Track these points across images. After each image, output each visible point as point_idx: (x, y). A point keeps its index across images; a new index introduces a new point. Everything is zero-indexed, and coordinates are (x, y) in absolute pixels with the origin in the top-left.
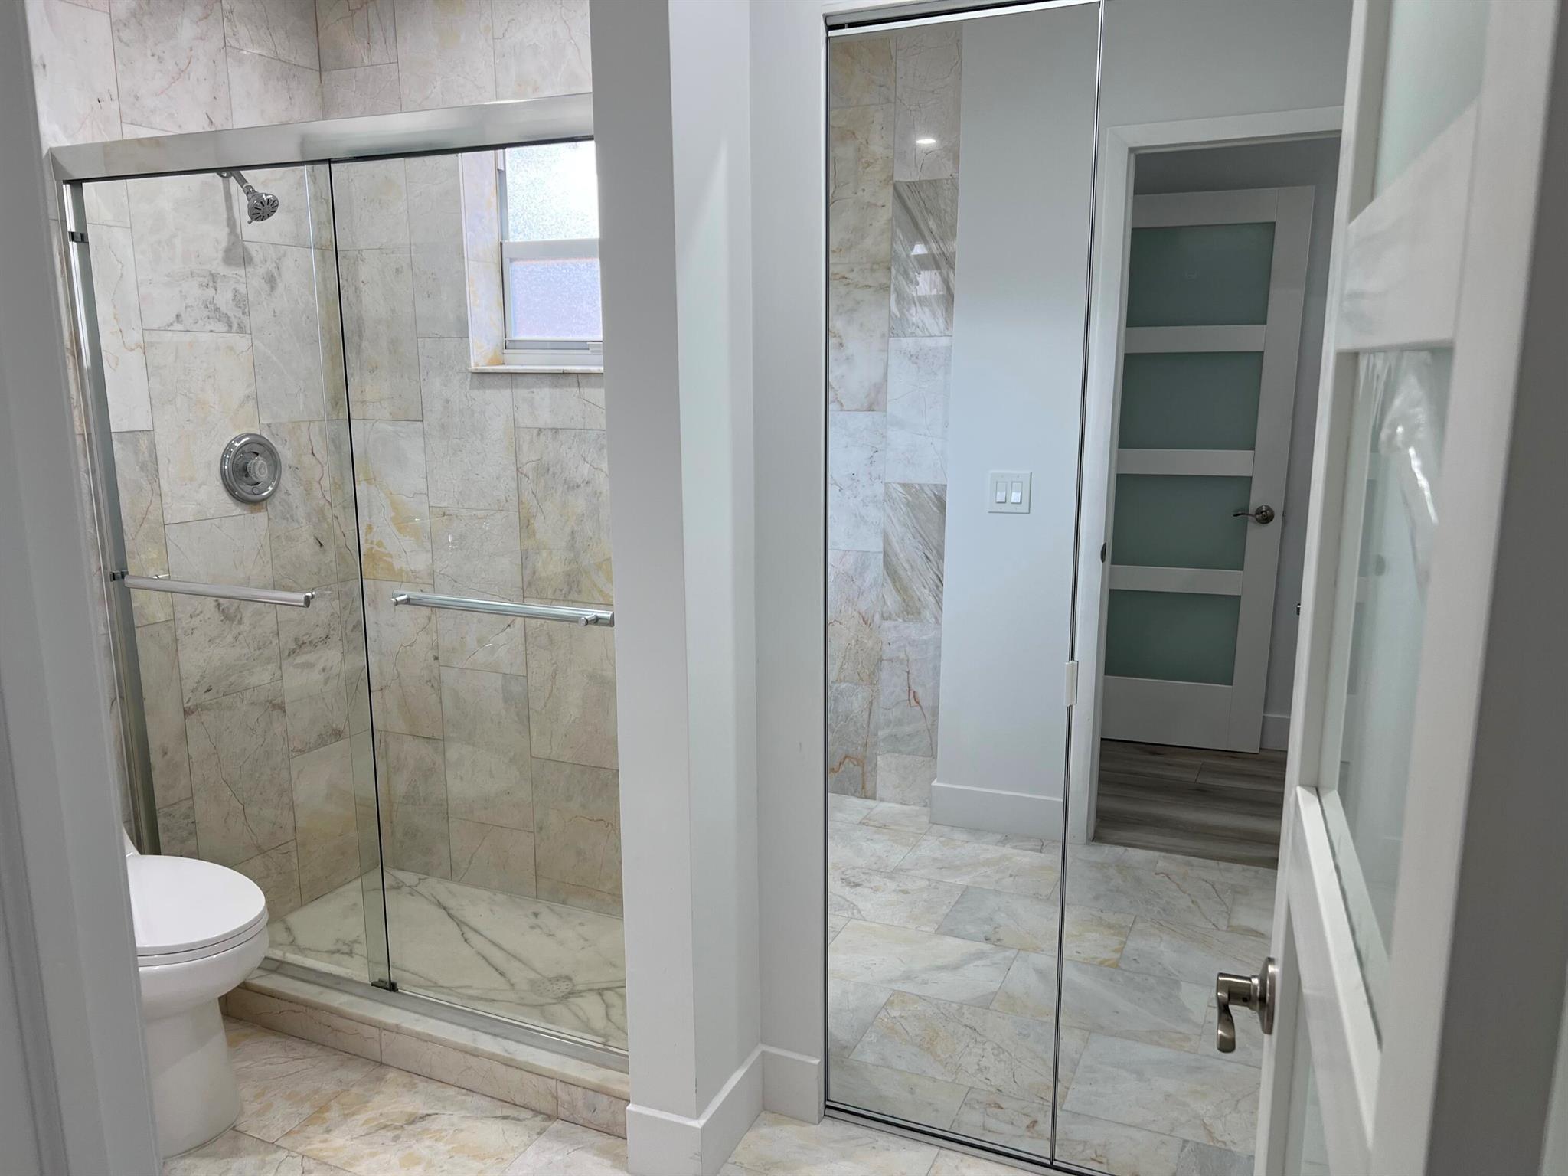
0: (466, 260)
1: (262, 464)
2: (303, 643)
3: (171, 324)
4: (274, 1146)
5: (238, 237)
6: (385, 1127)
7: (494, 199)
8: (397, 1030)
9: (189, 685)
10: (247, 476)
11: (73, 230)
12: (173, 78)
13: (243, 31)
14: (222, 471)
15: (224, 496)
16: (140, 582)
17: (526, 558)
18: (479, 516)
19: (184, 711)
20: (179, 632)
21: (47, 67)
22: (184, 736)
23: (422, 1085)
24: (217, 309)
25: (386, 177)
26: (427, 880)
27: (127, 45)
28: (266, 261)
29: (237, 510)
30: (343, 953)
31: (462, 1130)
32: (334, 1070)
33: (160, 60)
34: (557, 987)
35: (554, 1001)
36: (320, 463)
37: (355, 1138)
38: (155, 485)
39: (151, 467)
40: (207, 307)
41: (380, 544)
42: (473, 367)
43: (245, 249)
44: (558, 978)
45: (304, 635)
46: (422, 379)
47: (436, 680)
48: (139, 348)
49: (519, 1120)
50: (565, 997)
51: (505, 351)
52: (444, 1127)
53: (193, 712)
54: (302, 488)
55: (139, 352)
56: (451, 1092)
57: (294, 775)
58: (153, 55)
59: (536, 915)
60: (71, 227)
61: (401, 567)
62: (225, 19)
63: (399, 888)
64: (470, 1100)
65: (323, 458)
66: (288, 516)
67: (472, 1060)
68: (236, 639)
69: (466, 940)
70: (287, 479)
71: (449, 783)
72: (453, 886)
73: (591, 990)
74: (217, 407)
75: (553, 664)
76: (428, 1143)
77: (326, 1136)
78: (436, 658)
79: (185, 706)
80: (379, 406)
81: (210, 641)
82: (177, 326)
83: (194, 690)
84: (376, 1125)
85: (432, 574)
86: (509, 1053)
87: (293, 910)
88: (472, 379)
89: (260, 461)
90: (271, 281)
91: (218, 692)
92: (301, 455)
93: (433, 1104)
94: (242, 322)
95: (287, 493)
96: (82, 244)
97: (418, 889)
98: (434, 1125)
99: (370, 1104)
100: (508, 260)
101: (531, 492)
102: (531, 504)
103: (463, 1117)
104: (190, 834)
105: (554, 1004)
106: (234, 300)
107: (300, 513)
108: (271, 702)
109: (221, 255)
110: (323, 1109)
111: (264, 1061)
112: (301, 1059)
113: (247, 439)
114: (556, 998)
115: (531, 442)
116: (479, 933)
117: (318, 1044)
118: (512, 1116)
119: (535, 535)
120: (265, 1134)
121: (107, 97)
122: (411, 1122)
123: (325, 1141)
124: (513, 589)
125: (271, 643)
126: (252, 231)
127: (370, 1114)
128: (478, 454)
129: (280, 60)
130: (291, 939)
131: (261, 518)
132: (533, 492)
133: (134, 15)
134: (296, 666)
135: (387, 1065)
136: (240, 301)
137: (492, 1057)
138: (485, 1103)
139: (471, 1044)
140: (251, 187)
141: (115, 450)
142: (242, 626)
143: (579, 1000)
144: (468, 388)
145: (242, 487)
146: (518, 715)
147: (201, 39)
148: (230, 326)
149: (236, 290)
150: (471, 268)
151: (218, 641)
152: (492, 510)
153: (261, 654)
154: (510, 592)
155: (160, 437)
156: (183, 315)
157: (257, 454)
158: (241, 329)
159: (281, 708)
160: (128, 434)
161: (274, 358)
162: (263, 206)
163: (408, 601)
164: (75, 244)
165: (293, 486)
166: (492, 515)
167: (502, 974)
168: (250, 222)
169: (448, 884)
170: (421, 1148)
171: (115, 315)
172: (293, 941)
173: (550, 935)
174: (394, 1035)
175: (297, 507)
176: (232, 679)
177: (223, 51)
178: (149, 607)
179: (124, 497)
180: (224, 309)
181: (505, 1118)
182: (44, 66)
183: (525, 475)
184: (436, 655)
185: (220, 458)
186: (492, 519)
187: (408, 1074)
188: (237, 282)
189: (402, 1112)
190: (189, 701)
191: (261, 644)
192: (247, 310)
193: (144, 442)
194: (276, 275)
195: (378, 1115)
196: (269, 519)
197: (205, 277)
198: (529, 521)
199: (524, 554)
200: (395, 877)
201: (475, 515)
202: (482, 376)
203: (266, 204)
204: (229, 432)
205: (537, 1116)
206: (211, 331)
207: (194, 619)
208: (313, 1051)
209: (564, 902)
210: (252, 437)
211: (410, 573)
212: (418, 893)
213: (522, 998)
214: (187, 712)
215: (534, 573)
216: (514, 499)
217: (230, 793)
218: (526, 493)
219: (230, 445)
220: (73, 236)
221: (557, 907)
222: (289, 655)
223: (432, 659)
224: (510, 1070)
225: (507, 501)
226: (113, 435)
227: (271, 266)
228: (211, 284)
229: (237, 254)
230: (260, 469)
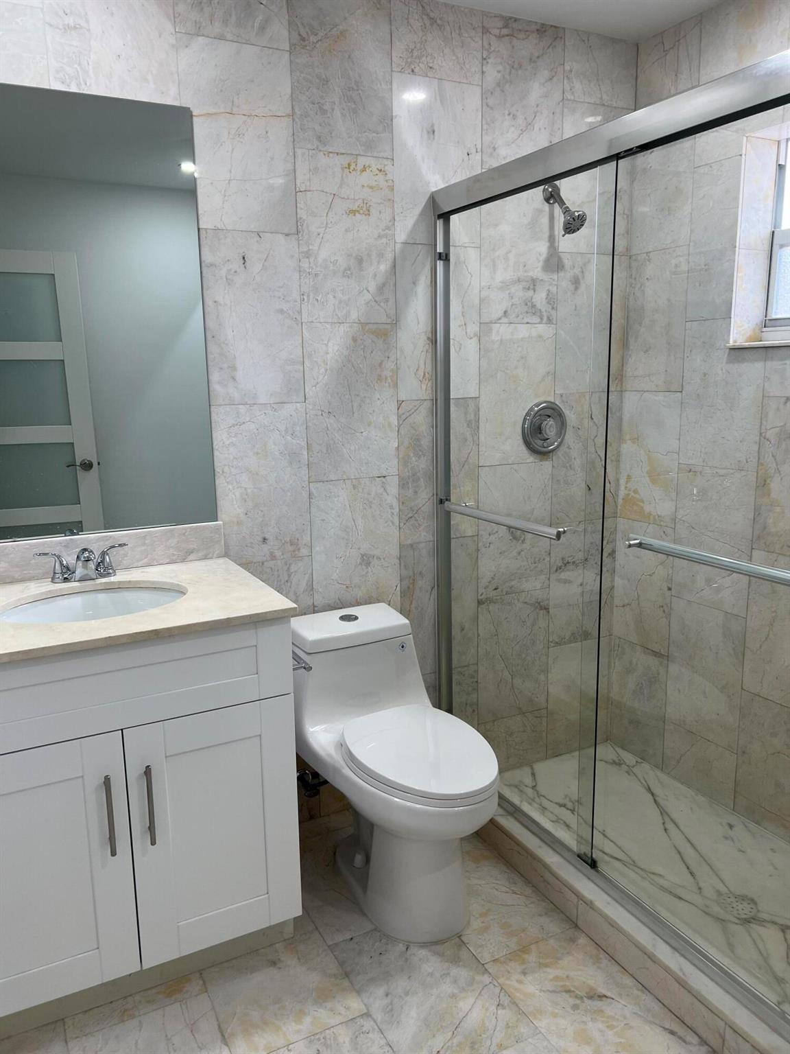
0: (737, 249)
1: (552, 424)
2: (568, 563)
3: (500, 319)
4: (482, 968)
5: (555, 250)
6: (568, 991)
7: (771, 192)
8: (590, 904)
9: (483, 582)
10: (540, 433)
11: (441, 251)
12: (521, 130)
13: (578, 86)
14: (523, 428)
15: (523, 448)
16: (458, 508)
17: (759, 514)
18: (720, 474)
19: (478, 602)
20: (480, 544)
21: (436, 133)
22: (476, 619)
23: (605, 962)
24: (534, 306)
25: (676, 187)
26: (643, 764)
27: (492, 108)
28: (574, 267)
29: (530, 458)
30: (568, 809)
31: (631, 1027)
32: (540, 915)
33: (514, 117)
34: (740, 907)
35: (737, 921)
36: (596, 425)
37: (544, 991)
38: (476, 438)
39: (474, 424)
40: (527, 305)
41: (636, 491)
42: (731, 343)
43: (560, 259)
44: (743, 898)
45: (569, 557)
46: (685, 357)
47: (667, 606)
48: (476, 337)
49: (684, 1041)
50: (747, 921)
51: (764, 329)
52: (617, 1017)
53: (484, 603)
54: (581, 444)
55: (475, 339)
56: (628, 981)
57: (550, 661)
58: (509, 114)
59: (731, 826)
60: (440, 249)
61: (650, 511)
62: (565, 78)
63: (620, 765)
64: (644, 998)
65: (599, 421)
66: (568, 465)
67: (649, 964)
68: (519, 553)
69: (666, 830)
70: (570, 437)
71: (669, 692)
72: (664, 777)
73: (774, 923)
74: (524, 380)
75: (773, 612)
76: (600, 1025)
77: (522, 977)
78: (670, 589)
79: (480, 598)
80: (648, 381)
81: (501, 553)
82: (505, 320)
83: (486, 588)
84: (562, 986)
85: (674, 520)
86: (684, 974)
87: (539, 760)
88: (729, 354)
89: (551, 422)
90: (576, 282)
91: (502, 591)
92: (583, 418)
93: (611, 987)
94: (551, 315)
95: (569, 448)
96: (446, 262)
97: (635, 770)
98: (610, 1009)
99: (560, 962)
100: (778, 246)
101: (771, 455)
102: (769, 466)
103: (635, 1013)
104: (474, 689)
105: (736, 924)
106: (547, 298)
107: (577, 463)
108: (539, 603)
109: (541, 264)
110: (525, 949)
111: (493, 885)
112: (518, 894)
113: (544, 405)
114: (739, 919)
115: (778, 409)
116: (678, 827)
117: (533, 886)
118: (679, 1034)
119: (769, 495)
120: (479, 953)
121: (474, 150)
122: (591, 997)
123: (520, 982)
124: (743, 540)
125: (544, 560)
126: (567, 243)
127: (559, 972)
128: (726, 420)
129: (604, 105)
130: (534, 784)
131: (547, 465)
132: (773, 456)
133: (498, 85)
134: (559, 580)
135: (579, 928)
136: (551, 300)
137: (667, 969)
138: (657, 1007)
139: (650, 948)
140: (568, 207)
141: (451, 412)
142: (524, 545)
143: (761, 930)
144: (724, 362)
145: (536, 441)
146: (734, 649)
147: (546, 96)
148: (542, 319)
149: (549, 291)
150: (741, 257)
151: (506, 554)
152: (733, 469)
153: (536, 567)
154: (740, 542)
155: (483, 403)
156: (509, 312)
157: (549, 416)
158: (550, 321)
159: (547, 609)
160: (461, 400)
161: (571, 343)
162: (574, 220)
163: (640, 545)
164: (442, 262)
165: (574, 442)
166: (732, 474)
167: (692, 873)
168: (563, 236)
169: (658, 773)
170: (595, 1028)
171: (463, 313)
172: (535, 786)
173: (741, 851)
174: (588, 908)
175: (575, 459)
176: (513, 583)
177: (561, 104)
178: (462, 526)
179: (453, 445)
180: (539, 306)
181: (672, 1033)
182: (434, 132)
183: (768, 440)
184: (670, 586)
185: (523, 419)
186: (731, 477)
187: (596, 945)
188: (550, 285)
189: (584, 983)
190: (482, 594)
191: (537, 560)
192: (555, 305)
193: (472, 405)
194: (580, 277)
195: (565, 976)
196: (553, 466)
197: (527, 281)
198: (765, 481)
199: (757, 511)
200: (618, 754)
201: (717, 472)
202: (738, 352)
203: (576, 219)
204: (531, 399)
205: (703, 1045)
206: (528, 323)
207: (492, 536)
208: (528, 891)
209: (758, 823)
210: (550, 404)
211: (657, 517)
212: (634, 774)
213: (707, 906)
214: (480, 603)
215: (765, 528)
216: (754, 460)
217: (503, 665)
218: (766, 456)
219: (531, 409)
220: (440, 256)
221: (752, 826)
222: (557, 570)
223: (666, 589)
224: (682, 989)
225: (747, 462)
226: (451, 400)
227: (577, 271)
228: (532, 287)
229: (554, 263)
230: (549, 428)
